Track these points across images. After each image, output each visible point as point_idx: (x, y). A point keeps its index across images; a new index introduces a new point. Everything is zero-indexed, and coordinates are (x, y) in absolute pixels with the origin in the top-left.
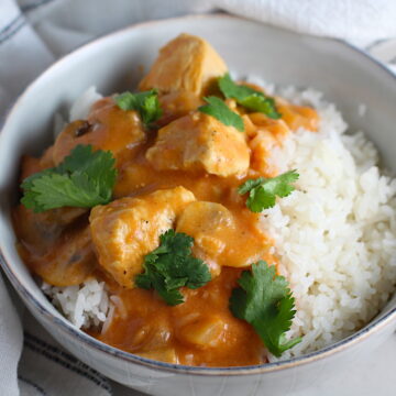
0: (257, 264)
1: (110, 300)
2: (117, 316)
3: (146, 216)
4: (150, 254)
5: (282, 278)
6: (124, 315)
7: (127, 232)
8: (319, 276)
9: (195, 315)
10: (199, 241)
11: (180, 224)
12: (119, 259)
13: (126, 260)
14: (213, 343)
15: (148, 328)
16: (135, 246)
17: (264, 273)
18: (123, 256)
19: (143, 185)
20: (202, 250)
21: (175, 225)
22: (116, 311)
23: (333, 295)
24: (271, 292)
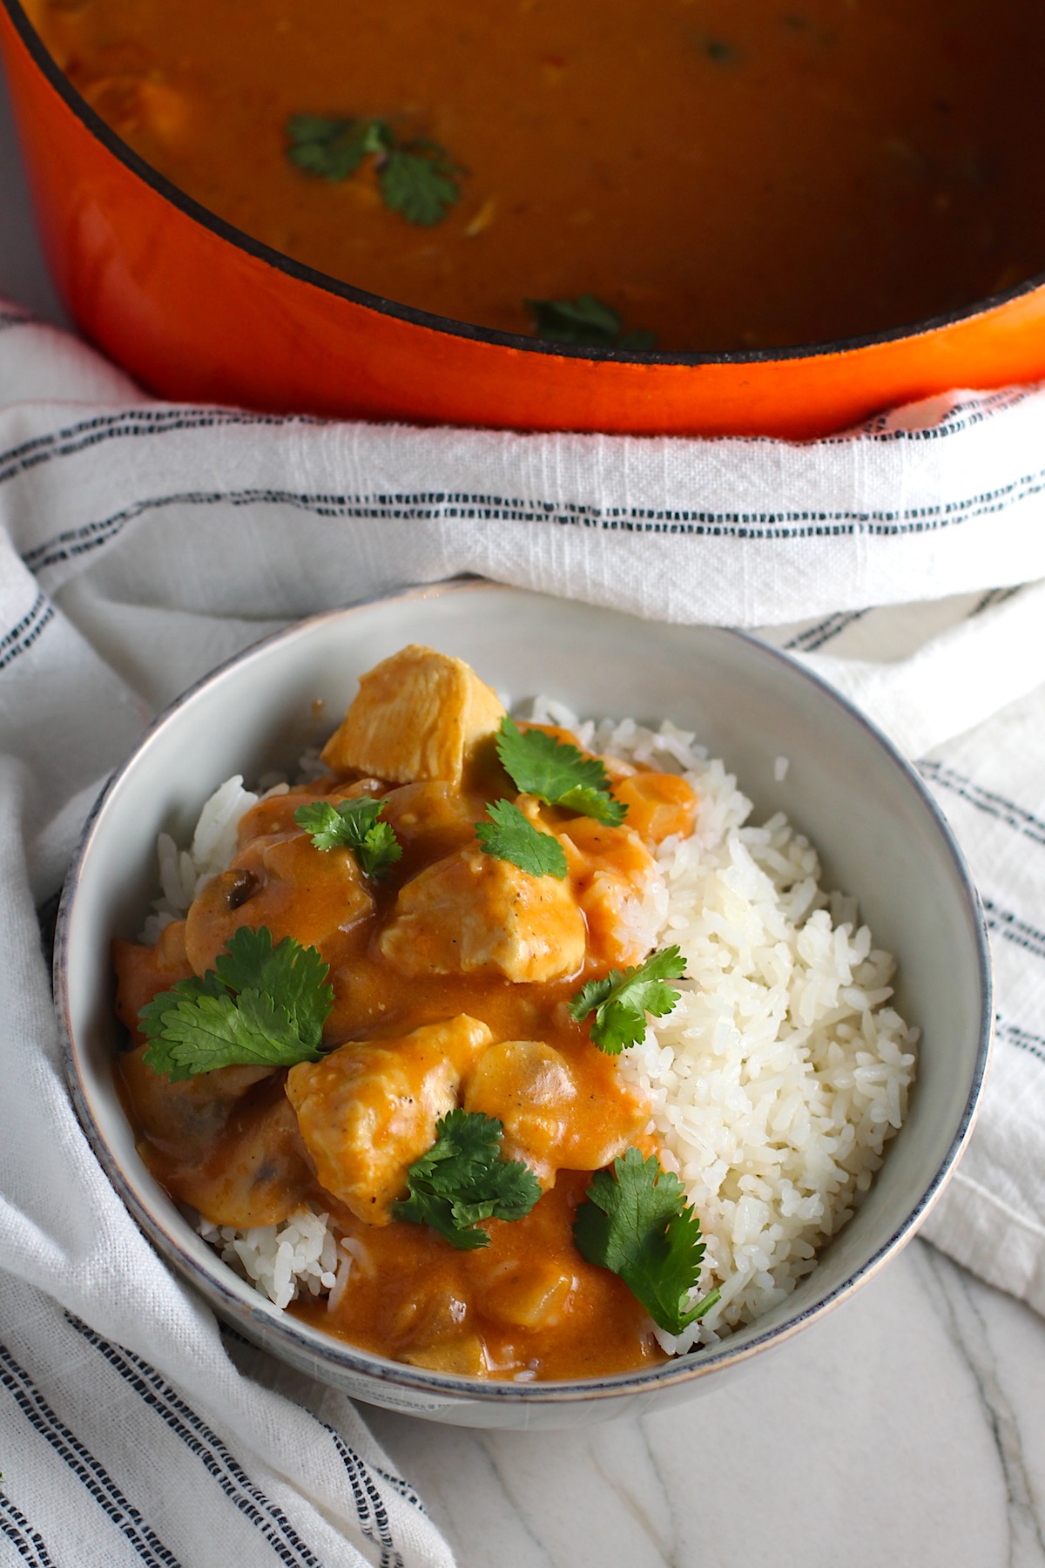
0: (624, 1157)
1: (339, 1246)
2: (357, 1276)
3: (405, 1088)
4: (418, 1161)
5: (672, 1175)
6: (371, 1272)
7: (374, 1126)
8: (737, 1159)
9: (510, 1265)
10: (513, 1126)
11: (472, 1093)
12: (365, 1179)
13: (377, 1179)
14: (552, 1320)
15: (422, 1296)
16: (391, 1150)
17: (635, 1172)
18: (371, 1174)
19: (382, 1007)
20: (520, 1145)
21: (460, 1097)
22: (355, 1266)
23: (766, 1192)
24: (652, 1206)
